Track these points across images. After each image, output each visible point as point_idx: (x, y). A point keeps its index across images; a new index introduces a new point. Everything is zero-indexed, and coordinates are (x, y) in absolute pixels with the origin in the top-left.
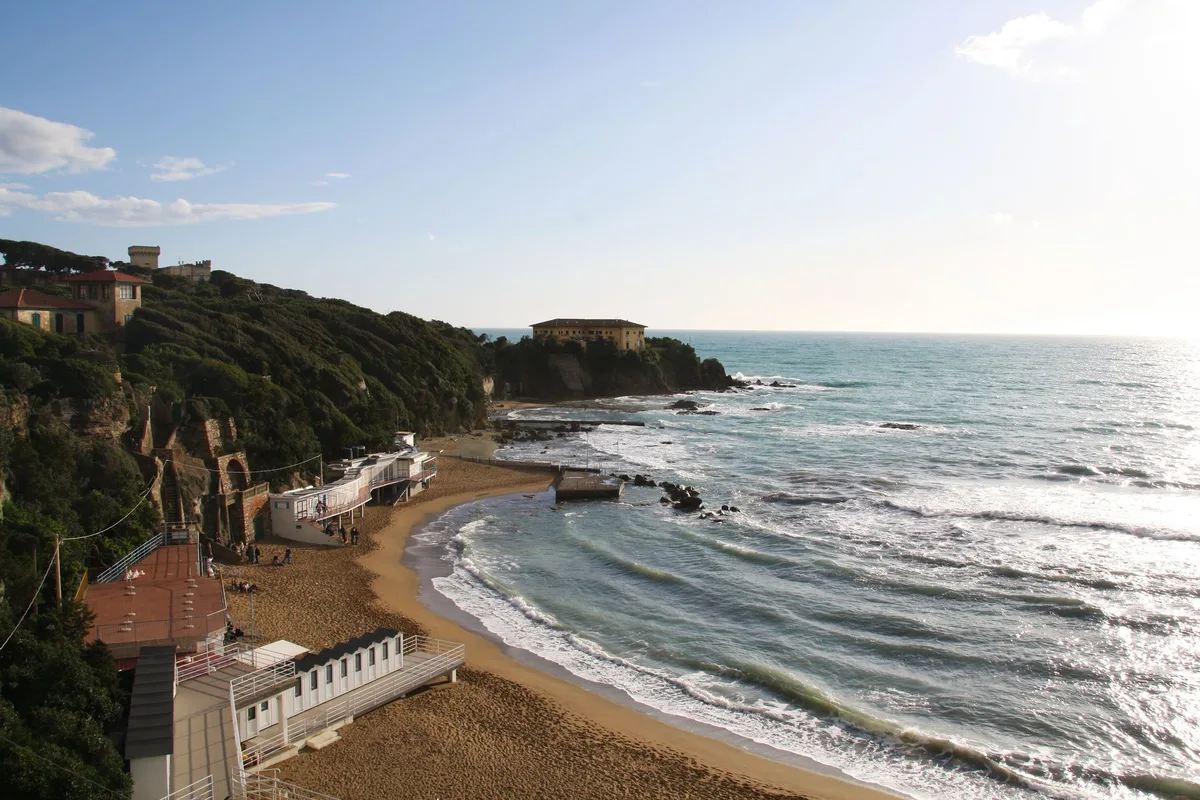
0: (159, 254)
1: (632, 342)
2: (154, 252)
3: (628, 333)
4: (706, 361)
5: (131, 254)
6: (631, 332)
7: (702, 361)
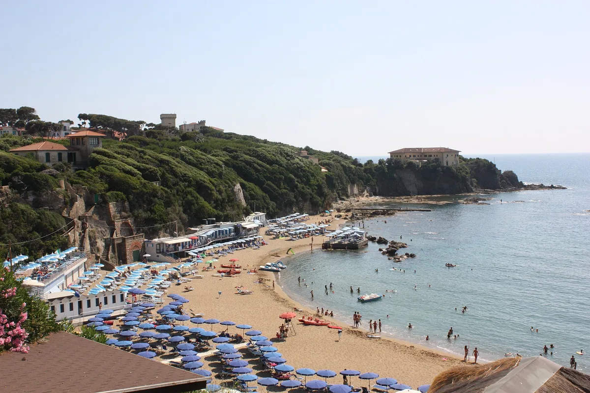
0: (176, 118)
1: (451, 161)
2: (173, 117)
3: (448, 156)
4: (505, 173)
5: (161, 119)
6: (450, 155)
7: (502, 172)
